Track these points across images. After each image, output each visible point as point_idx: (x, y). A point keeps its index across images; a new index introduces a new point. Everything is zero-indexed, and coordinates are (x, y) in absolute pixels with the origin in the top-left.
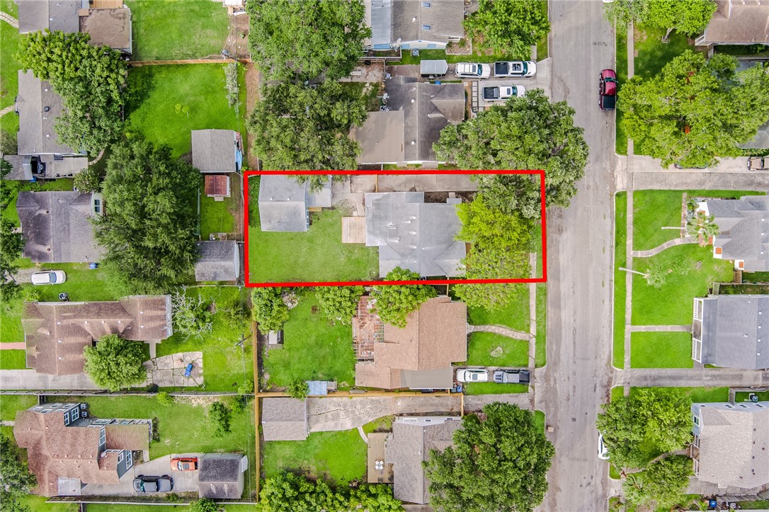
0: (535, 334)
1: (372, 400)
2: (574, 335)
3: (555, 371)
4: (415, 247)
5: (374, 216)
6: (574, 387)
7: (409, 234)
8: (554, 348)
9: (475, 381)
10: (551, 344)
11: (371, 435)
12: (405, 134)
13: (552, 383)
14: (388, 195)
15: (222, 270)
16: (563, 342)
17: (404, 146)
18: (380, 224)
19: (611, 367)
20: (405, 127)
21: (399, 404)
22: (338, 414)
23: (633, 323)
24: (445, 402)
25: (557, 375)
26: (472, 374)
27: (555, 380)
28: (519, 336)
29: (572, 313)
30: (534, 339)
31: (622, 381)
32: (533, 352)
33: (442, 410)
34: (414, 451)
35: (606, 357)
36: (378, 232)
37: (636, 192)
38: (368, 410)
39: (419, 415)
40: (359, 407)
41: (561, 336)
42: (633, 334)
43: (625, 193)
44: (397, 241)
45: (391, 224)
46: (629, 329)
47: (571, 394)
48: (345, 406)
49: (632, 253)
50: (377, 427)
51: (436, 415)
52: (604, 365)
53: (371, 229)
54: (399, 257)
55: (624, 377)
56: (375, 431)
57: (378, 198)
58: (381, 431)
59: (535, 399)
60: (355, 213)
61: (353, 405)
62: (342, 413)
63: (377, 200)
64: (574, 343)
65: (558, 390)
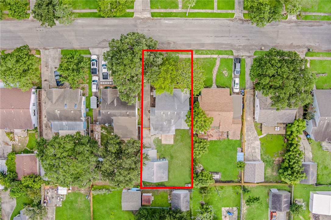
0: (217, 55)
1: (247, 131)
2: (218, 37)
3: (235, 46)
4: (176, 113)
5: (161, 130)
6: (243, 37)
7: (170, 115)
8: (224, 46)
9: (239, 84)
10: (222, 48)
11: (263, 132)
12: (124, 116)
13: (241, 47)
14: (152, 124)
15: (185, 199)
16: (221, 42)
17: (129, 117)
18: (165, 128)
19: (234, 19)
20: (121, 116)
21: (249, 119)
22: (253, 147)
23: (213, 9)
24: (248, 98)
25: (237, 45)
26: (235, 85)
27: (239, 46)
28: (218, 63)
29: (208, 38)
30: (220, 56)
31: (241, 14)
32: (226, 56)
33: (252, 99)
34: (271, 114)
35: (229, 22)
36: (168, 129)
37: (151, 8)
38: (251, 133)
39: (254, 110)
40: (249, 138)
41: (218, 43)
42: (218, 9)
43: (152, 13)
44: (173, 120)
45: (165, 123)
46: (216, 11)
47: (246, 38)
48: (249, 144)
49: (180, 10)
50: (259, 129)
51: (254, 102)
52: (233, 23)
53: (167, 132)
54: (180, 120)
55: (238, 13)
56: (261, 130)
57: (153, 128)
58: (261, 128)
59: (248, 55)
60: (160, 138)
61: (249, 140)
62: (252, 145)
63: (154, 129)
64: (222, 37)
65: (244, 44)
